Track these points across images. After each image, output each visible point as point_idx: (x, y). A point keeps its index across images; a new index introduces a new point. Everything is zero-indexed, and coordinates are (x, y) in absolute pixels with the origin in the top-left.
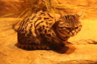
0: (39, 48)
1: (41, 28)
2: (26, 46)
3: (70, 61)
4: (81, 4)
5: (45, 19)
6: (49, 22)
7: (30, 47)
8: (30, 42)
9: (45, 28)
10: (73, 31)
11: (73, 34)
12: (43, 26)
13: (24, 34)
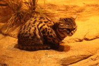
0: (42, 48)
1: (44, 30)
2: (29, 47)
3: (71, 57)
4: (61, 9)
5: (45, 22)
6: (50, 25)
7: (33, 48)
8: (33, 44)
9: (48, 30)
10: (72, 32)
11: (72, 34)
12: (46, 28)
13: (28, 37)
